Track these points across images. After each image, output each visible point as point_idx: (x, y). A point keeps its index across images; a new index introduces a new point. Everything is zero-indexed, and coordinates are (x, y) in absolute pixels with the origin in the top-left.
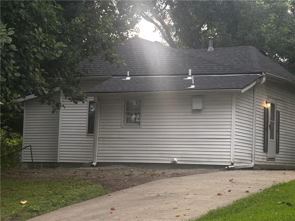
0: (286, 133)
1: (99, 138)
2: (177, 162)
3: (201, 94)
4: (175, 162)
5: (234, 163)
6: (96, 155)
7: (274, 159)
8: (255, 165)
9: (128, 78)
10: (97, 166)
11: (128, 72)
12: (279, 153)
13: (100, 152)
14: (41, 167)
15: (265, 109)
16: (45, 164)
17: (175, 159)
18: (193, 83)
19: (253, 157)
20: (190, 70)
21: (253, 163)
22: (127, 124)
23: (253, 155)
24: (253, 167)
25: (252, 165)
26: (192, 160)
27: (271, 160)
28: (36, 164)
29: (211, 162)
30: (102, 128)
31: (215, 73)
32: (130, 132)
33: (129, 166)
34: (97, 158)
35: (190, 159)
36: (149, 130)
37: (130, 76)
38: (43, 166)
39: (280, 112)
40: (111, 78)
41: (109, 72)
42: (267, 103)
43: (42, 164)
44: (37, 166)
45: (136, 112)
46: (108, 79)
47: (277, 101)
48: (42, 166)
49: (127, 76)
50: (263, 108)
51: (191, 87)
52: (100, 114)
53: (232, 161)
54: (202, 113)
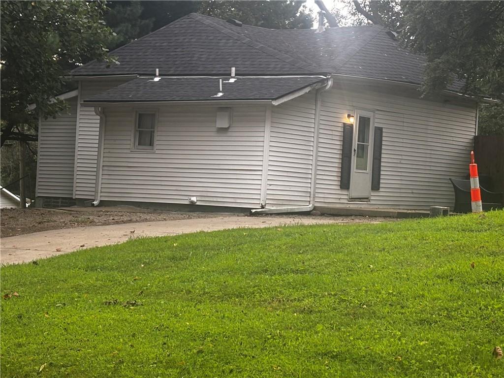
0: (399, 160)
1: (103, 166)
2: (196, 203)
3: (229, 106)
4: (192, 202)
5: (265, 205)
6: (98, 190)
7: (367, 198)
8: (315, 208)
9: (157, 79)
10: (99, 205)
11: (157, 70)
12: (380, 190)
13: (104, 186)
14: (60, 204)
15: (344, 126)
16: (64, 201)
17: (194, 199)
18: (221, 90)
19: (312, 196)
20: (233, 69)
21: (311, 206)
22: (140, 147)
23: (312, 193)
24: (312, 211)
25: (309, 207)
26: (215, 199)
27: (359, 200)
28: (53, 200)
29: (237, 204)
30: (107, 151)
31: (268, 73)
32: (142, 158)
33: (139, 206)
34: (99, 194)
35: (211, 199)
36: (164, 156)
37: (160, 75)
38: (62, 202)
39: (383, 129)
40: (137, 78)
41: (138, 69)
42: (349, 116)
43: (60, 200)
44: (54, 202)
45: (151, 130)
46: (132, 79)
47: (377, 112)
48: (60, 202)
49: (155, 76)
50: (340, 125)
51: (218, 96)
52: (105, 133)
53: (261, 202)
54: (229, 134)
